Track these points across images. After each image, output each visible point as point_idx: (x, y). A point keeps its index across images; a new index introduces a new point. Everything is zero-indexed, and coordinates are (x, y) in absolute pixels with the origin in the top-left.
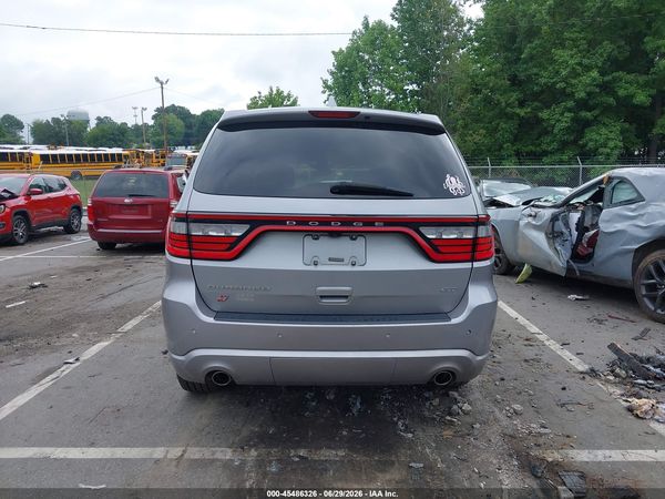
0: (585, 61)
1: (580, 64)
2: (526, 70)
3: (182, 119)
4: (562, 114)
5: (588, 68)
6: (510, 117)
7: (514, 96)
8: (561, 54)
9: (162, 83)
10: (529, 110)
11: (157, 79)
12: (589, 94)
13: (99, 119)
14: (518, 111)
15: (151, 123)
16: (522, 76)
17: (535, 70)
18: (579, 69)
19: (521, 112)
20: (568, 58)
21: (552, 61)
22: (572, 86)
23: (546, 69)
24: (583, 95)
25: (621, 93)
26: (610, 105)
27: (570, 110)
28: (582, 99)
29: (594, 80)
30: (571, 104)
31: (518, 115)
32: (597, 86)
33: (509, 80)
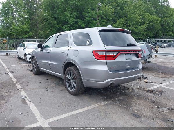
0: (71, 16)
1: (70, 16)
2: (58, 16)
4: (67, 28)
5: (72, 18)
6: (54, 27)
7: (56, 22)
8: (66, 13)
10: (59, 26)
12: (73, 23)
14: (57, 26)
16: (57, 17)
17: (60, 16)
18: (70, 18)
19: (58, 26)
20: (68, 15)
21: (64, 15)
22: (69, 21)
23: (62, 16)
24: (71, 24)
25: (79, 24)
26: (77, 27)
27: (69, 27)
28: (71, 25)
29: (74, 20)
30: (69, 25)
31: (57, 27)
32: (74, 22)
33: (54, 18)
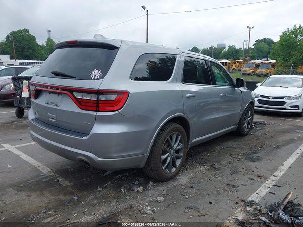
3: (268, 44)
9: (250, 28)
11: (248, 27)
13: (229, 47)
15: (253, 47)
